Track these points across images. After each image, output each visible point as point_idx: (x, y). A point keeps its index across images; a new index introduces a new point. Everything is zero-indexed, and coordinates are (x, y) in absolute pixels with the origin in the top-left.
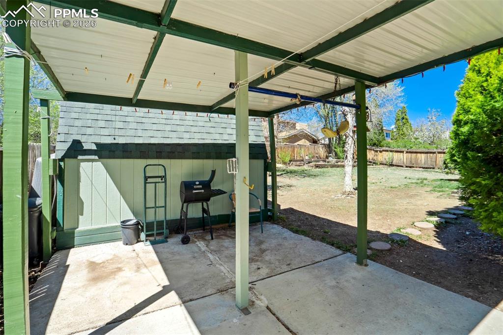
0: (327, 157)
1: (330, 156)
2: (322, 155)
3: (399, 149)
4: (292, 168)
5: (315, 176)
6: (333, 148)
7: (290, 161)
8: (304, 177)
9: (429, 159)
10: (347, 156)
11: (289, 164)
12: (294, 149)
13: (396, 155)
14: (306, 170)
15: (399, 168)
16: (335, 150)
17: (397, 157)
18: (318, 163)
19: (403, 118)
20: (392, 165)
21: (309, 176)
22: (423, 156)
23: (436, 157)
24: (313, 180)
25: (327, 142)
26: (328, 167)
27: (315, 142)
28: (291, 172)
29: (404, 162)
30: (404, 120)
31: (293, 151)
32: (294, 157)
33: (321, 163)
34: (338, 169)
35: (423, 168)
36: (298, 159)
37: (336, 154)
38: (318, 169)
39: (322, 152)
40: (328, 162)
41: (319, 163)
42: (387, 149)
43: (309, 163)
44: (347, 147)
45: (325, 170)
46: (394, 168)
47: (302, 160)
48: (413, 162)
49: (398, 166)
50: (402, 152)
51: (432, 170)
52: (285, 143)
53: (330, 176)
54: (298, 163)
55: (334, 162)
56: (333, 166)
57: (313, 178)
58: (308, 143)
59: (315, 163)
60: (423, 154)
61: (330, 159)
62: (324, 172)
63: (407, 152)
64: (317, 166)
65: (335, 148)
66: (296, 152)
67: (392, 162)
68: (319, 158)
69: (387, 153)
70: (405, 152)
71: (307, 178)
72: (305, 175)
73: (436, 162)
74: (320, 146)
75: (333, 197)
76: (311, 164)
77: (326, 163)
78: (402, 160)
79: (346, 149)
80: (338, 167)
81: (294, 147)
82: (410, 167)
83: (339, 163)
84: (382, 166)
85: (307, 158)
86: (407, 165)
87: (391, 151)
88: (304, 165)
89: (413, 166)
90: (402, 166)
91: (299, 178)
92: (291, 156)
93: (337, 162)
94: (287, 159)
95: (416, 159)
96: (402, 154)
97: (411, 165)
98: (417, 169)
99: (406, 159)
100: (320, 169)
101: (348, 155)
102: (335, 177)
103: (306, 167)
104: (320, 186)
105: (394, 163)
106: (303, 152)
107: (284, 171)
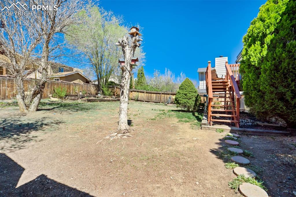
0: (97, 94)
1: (99, 93)
2: (93, 92)
3: (142, 91)
4: (68, 101)
5: (87, 109)
6: (101, 87)
7: (66, 96)
8: (77, 111)
9: (157, 97)
10: (123, 91)
11: (65, 98)
12: (70, 86)
13: (140, 94)
14: (79, 104)
15: (142, 102)
16: (103, 89)
17: (141, 96)
18: (89, 98)
19: (142, 73)
20: (138, 100)
21: (82, 109)
22: (155, 95)
23: (161, 96)
24: (85, 114)
25: (97, 83)
26: (97, 101)
27: (87, 82)
28: (65, 106)
29: (144, 99)
30: (142, 75)
31: (69, 88)
32: (70, 92)
33: (92, 98)
34: (105, 102)
35: (155, 102)
36: (73, 94)
37: (103, 92)
38: (89, 103)
39: (93, 90)
40: (97, 97)
41: (91, 98)
42: (135, 90)
43: (83, 97)
44: (124, 81)
45: (95, 103)
46: (139, 102)
47: (77, 96)
48: (149, 99)
49: (141, 101)
50: (144, 92)
51: (159, 103)
52: (61, 81)
53: (100, 109)
54: (73, 98)
55: (101, 97)
56: (101, 101)
57: (85, 112)
58: (82, 83)
59: (87, 98)
60: (154, 94)
61: (99, 95)
62: (94, 106)
63: (146, 93)
64: (89, 101)
65: (102, 87)
66: (71, 89)
67: (138, 99)
68: (90, 95)
69: (135, 93)
70: (145, 93)
71: (79, 112)
72: (78, 108)
73: (161, 99)
74: (92, 85)
75: (107, 137)
76: (84, 99)
77: (96, 98)
78: (143, 97)
79: (123, 85)
80: (105, 101)
81: (70, 85)
82: (148, 102)
83: (105, 99)
84: (132, 101)
85: (81, 93)
86: (146, 101)
87: (138, 92)
88: (78, 99)
89: (149, 101)
90: (143, 101)
91: (71, 112)
92: (67, 91)
93: (104, 98)
94: (63, 94)
95: (151, 97)
96: (143, 93)
97: (148, 101)
98: (152, 103)
99: (146, 97)
100: (91, 103)
101: (125, 91)
102: (105, 110)
103: (79, 101)
104: (92, 120)
105: (139, 99)
106: (77, 89)
107: (58, 104)
